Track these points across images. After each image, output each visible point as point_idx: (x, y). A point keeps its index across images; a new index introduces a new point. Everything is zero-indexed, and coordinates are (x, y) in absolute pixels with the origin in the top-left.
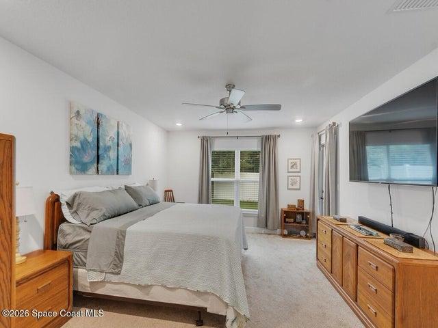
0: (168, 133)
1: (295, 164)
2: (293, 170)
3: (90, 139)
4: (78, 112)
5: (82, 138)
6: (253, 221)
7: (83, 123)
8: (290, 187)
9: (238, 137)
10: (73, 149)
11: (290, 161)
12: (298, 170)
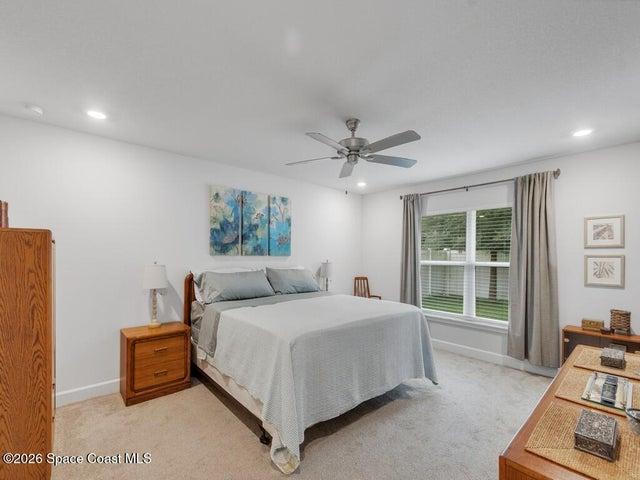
0: (362, 198)
1: (608, 228)
2: (601, 242)
3: (231, 220)
4: (217, 194)
5: (222, 219)
6: (500, 342)
7: (222, 204)
8: (592, 279)
9: (467, 188)
10: (213, 231)
11: (591, 224)
12: (617, 241)
